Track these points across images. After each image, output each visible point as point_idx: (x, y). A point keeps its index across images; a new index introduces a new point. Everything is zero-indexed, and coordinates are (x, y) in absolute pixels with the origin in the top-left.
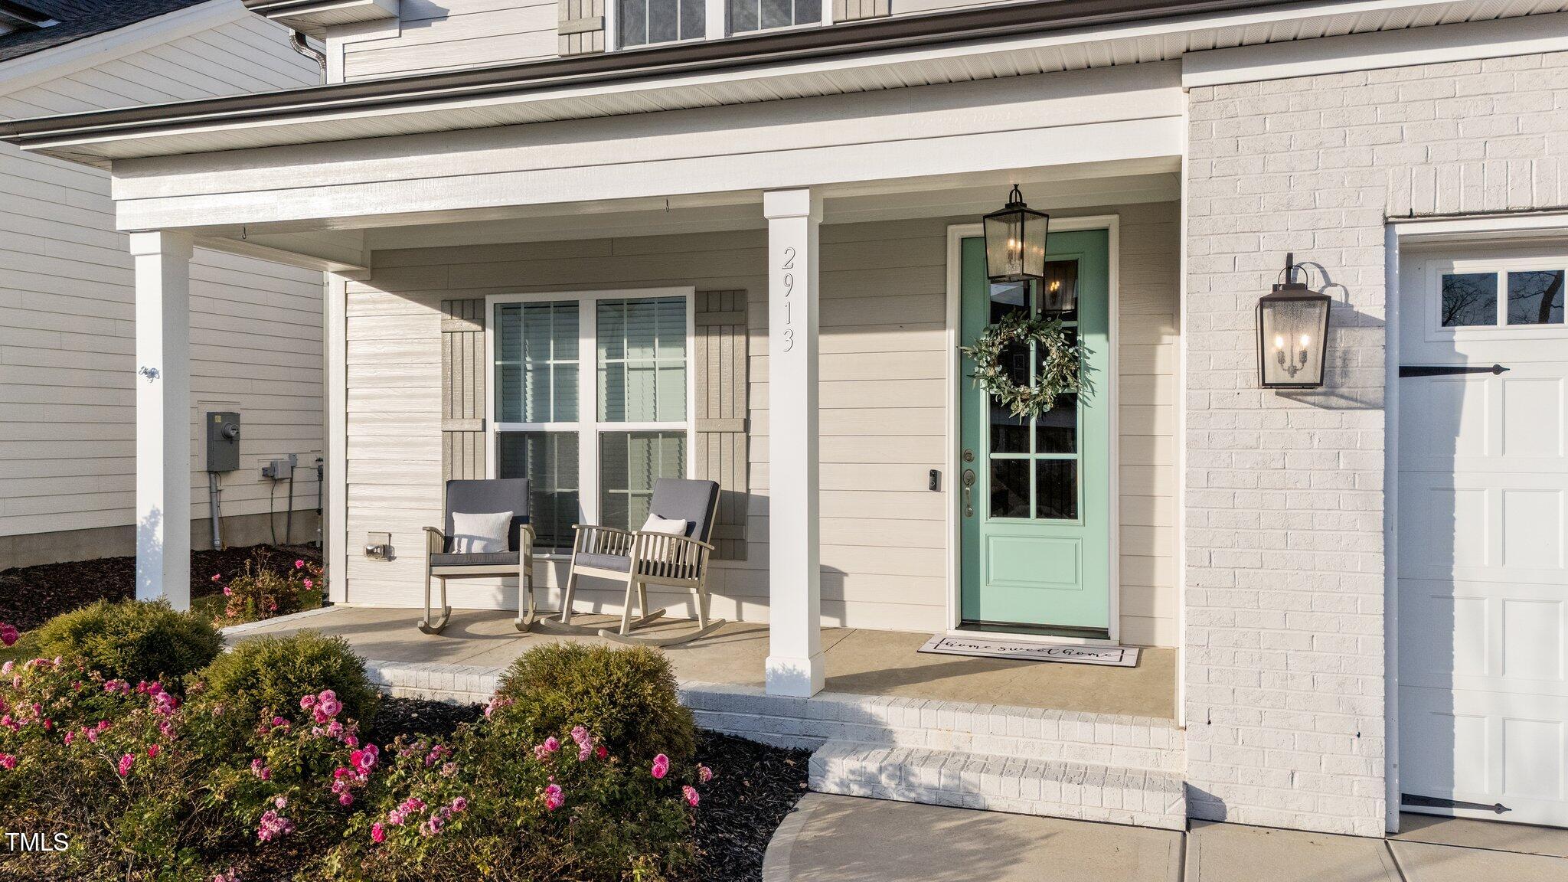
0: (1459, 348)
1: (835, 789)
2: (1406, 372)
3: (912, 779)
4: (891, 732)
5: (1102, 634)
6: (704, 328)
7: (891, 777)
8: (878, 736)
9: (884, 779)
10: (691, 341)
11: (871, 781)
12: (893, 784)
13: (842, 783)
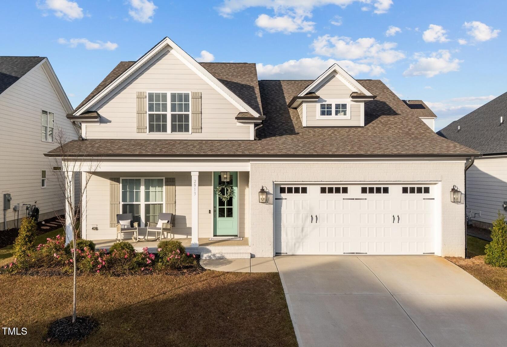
0: (282, 196)
1: (204, 258)
2: (276, 199)
3: (216, 256)
4: (211, 251)
5: (237, 236)
6: (167, 185)
7: (213, 256)
8: (209, 251)
9: (212, 256)
10: (164, 187)
11: (210, 257)
12: (213, 257)
13: (206, 258)
